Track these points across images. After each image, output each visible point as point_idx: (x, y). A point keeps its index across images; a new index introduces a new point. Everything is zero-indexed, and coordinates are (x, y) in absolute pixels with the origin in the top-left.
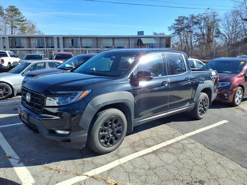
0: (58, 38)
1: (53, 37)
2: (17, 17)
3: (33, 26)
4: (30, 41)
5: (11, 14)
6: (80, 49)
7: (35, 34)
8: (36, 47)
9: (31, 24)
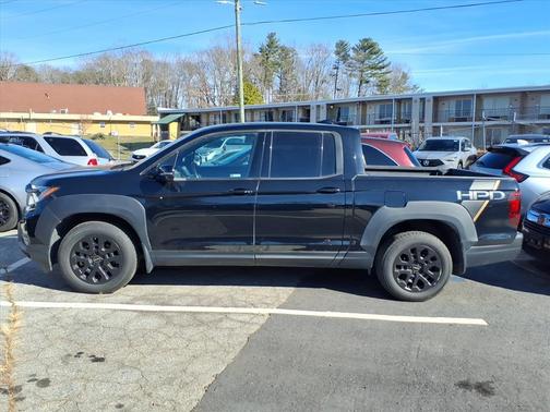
0: (423, 100)
1: (411, 99)
2: (374, 60)
3: (405, 76)
4: (364, 111)
5: (362, 55)
6: (474, 123)
7: (405, 93)
8: (376, 123)
9: (399, 70)
